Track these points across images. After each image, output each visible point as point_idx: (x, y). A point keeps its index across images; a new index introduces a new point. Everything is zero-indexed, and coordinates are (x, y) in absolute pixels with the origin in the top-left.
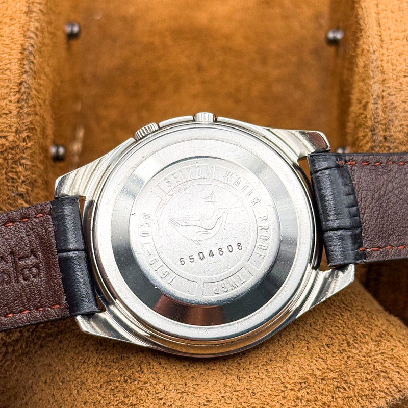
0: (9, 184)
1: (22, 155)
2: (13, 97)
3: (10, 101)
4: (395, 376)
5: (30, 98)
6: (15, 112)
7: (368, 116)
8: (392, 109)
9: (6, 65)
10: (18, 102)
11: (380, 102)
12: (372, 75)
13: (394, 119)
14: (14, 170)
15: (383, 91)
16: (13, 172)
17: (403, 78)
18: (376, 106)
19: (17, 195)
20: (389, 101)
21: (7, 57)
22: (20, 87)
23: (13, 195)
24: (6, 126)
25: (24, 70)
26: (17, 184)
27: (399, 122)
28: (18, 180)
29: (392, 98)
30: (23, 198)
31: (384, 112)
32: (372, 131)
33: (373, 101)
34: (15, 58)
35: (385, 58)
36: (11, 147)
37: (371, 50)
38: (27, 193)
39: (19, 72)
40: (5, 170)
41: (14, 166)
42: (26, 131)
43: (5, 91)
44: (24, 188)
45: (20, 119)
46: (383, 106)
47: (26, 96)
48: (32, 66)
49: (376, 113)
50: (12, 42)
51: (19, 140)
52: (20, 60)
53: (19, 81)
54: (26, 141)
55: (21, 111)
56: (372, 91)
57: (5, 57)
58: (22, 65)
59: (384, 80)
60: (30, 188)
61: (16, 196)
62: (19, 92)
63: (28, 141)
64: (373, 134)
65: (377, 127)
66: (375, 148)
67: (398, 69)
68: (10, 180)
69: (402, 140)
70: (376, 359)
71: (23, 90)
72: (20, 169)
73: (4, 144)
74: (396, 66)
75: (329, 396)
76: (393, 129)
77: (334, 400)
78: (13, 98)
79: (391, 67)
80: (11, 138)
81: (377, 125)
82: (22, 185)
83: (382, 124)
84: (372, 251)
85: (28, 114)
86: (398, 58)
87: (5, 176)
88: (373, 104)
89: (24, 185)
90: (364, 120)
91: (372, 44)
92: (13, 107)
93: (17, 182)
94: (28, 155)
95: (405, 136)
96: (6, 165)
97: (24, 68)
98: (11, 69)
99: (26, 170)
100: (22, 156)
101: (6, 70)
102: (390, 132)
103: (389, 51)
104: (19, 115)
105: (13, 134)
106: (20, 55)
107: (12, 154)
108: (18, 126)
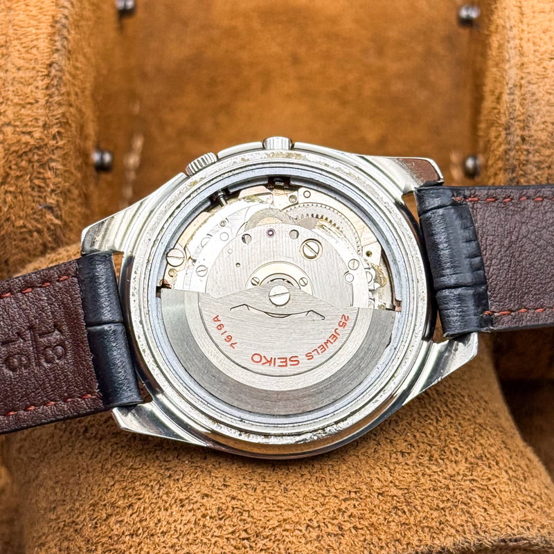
0: (34, 194)
1: (51, 156)
2: (40, 82)
3: (37, 88)
5: (62, 85)
6: (42, 102)
7: (502, 111)
8: (532, 102)
10: (47, 88)
11: (517, 92)
12: (507, 57)
13: (535, 114)
14: (41, 176)
15: (522, 78)
16: (39, 178)
17: (548, 62)
18: (512, 97)
20: (529, 91)
21: (34, 31)
22: (50, 69)
23: (40, 208)
24: (31, 119)
25: (55, 48)
26: (44, 194)
27: (541, 118)
28: (46, 188)
29: (533, 88)
30: (53, 212)
31: (522, 105)
32: (506, 129)
33: (508, 91)
34: (44, 33)
35: (525, 36)
36: (37, 145)
37: (508, 26)
38: (58, 205)
39: (49, 50)
40: (29, 176)
41: (42, 170)
42: (56, 126)
43: (31, 75)
44: (53, 199)
45: (49, 110)
46: (521, 97)
47: (58, 81)
48: (65, 43)
49: (511, 107)
50: (40, 13)
51: (47, 137)
52: (50, 36)
53: (48, 62)
54: (56, 139)
55: (51, 100)
56: (507, 78)
57: (31, 31)
58: (53, 42)
59: (523, 64)
60: (61, 200)
61: (44, 210)
62: (48, 75)
63: (59, 139)
64: (507, 134)
65: (513, 125)
66: (510, 152)
67: (542, 49)
68: (36, 189)
69: (545, 142)
71: (53, 72)
72: (49, 174)
73: (29, 142)
74: (539, 46)
76: (533, 127)
78: (41, 84)
79: (533, 48)
80: (37, 135)
81: (512, 122)
82: (51, 195)
83: (519, 121)
84: (501, 315)
85: (60, 104)
86: (543, 35)
87: (29, 183)
88: (508, 94)
89: (53, 196)
90: (497, 116)
91: (508, 17)
92: (40, 95)
93: (45, 191)
94: (59, 157)
95: (548, 136)
96: (31, 169)
97: (55, 46)
98: (38, 46)
99: (56, 175)
100: (51, 158)
101: (31, 48)
102: (529, 130)
103: (530, 26)
104: (48, 105)
105: (41, 130)
106: (50, 28)
107: (38, 155)
108: (47, 119)
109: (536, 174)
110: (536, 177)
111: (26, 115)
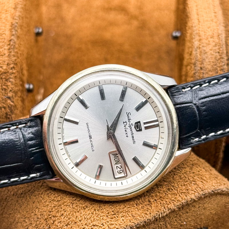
0: (3, 92)
2: (6, 47)
3: (5, 49)
5: (15, 48)
6: (7, 55)
7: (192, 58)
8: (204, 54)
9: (3, 32)
10: (9, 49)
11: (198, 50)
12: (194, 37)
13: (206, 58)
14: (6, 84)
15: (200, 45)
17: (210, 39)
18: (196, 52)
19: (7, 98)
20: (203, 50)
21: (4, 28)
22: (10, 42)
23: (5, 98)
24: (2, 61)
25: (12, 34)
26: (7, 92)
27: (208, 60)
28: (8, 90)
29: (205, 48)
30: (10, 100)
31: (200, 55)
32: (194, 65)
33: (195, 50)
34: (8, 29)
35: (200, 29)
36: (5, 72)
37: (194, 26)
38: (12, 97)
39: (10, 35)
40: (1, 84)
42: (12, 64)
43: (2, 44)
44: (11, 94)
45: (10, 58)
46: (200, 52)
47: (13, 47)
48: (17, 33)
49: (196, 56)
50: (6, 22)
51: (9, 69)
52: (10, 30)
53: (9, 39)
54: (12, 69)
55: (11, 54)
56: (194, 45)
57: (2, 28)
58: (11, 32)
59: (200, 40)
60: (14, 95)
62: (9, 45)
64: (195, 67)
66: (196, 74)
67: (207, 34)
68: (4, 90)
69: (210, 69)
71: (12, 43)
72: (9, 84)
76: (205, 64)
79: (204, 34)
80: (4, 68)
81: (197, 62)
82: (10, 92)
83: (199, 61)
85: (14, 56)
86: (208, 29)
87: (1, 88)
89: (11, 92)
91: (194, 23)
92: (6, 52)
94: (13, 77)
95: (211, 67)
96: (2, 82)
98: (6, 33)
99: (12, 84)
100: (10, 77)
101: (3, 34)
102: (203, 65)
103: (203, 26)
104: (9, 56)
105: (6, 66)
106: (10, 27)
107: (5, 76)
108: (9, 61)
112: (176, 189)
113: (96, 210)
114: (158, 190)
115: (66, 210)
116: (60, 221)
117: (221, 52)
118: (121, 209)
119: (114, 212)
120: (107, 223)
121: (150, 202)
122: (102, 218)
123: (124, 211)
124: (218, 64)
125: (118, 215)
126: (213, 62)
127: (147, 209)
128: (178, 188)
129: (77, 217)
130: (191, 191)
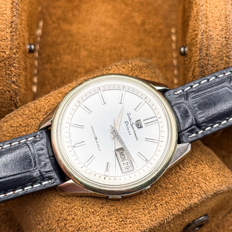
0: (7, 77)
1: (13, 61)
2: (8, 30)
3: (7, 32)
4: (203, 185)
5: (17, 30)
6: (9, 39)
8: (211, 39)
9: (4, 11)
10: (11, 32)
11: (205, 35)
12: (201, 19)
13: (212, 44)
14: (9, 70)
15: (207, 28)
17: (217, 21)
18: (203, 37)
19: (11, 82)
20: (209, 34)
21: (4, 6)
22: (12, 24)
23: (9, 82)
24: (5, 46)
25: (13, 14)
26: (11, 77)
27: (214, 46)
29: (211, 33)
30: (14, 84)
31: (206, 40)
32: (200, 50)
34: (8, 7)
36: (8, 57)
37: (201, 4)
38: (17, 81)
39: (11, 15)
40: (4, 70)
41: (10, 67)
42: (15, 49)
43: (4, 27)
44: (15, 79)
45: (12, 42)
46: (206, 37)
47: (15, 29)
48: (18, 12)
49: (202, 41)
51: (11, 53)
52: (11, 8)
53: (11, 21)
55: (13, 38)
56: (201, 28)
58: (13, 11)
59: (207, 22)
60: (18, 79)
62: (11, 27)
63: (16, 54)
64: (200, 52)
65: (202, 48)
66: (201, 60)
67: (215, 16)
68: (7, 75)
69: (216, 56)
70: (194, 176)
71: (13, 26)
72: (13, 69)
73: (4, 56)
74: (214, 14)
75: (169, 198)
76: (211, 50)
77: (171, 200)
79: (211, 15)
80: (7, 53)
82: (14, 77)
83: (205, 47)
85: (17, 39)
86: (215, 9)
87: (4, 73)
88: (201, 35)
92: (8, 35)
93: (11, 75)
94: (17, 62)
95: (217, 53)
96: (5, 67)
98: (7, 13)
99: (16, 69)
101: (3, 14)
102: (209, 51)
103: (210, 5)
104: (12, 40)
105: (9, 50)
106: (11, 5)
107: (8, 61)
108: (11, 46)
109: (211, 69)
110: (211, 70)
111: (2, 44)
112: (180, 193)
113: (105, 216)
114: (164, 193)
115: (76, 214)
116: (71, 225)
117: (228, 37)
118: (129, 215)
119: (122, 219)
120: (115, 230)
121: (156, 207)
122: (110, 225)
123: (132, 217)
124: (224, 50)
125: (125, 221)
126: (219, 48)
127: (153, 214)
128: (182, 191)
129: (87, 222)
130: (195, 194)
